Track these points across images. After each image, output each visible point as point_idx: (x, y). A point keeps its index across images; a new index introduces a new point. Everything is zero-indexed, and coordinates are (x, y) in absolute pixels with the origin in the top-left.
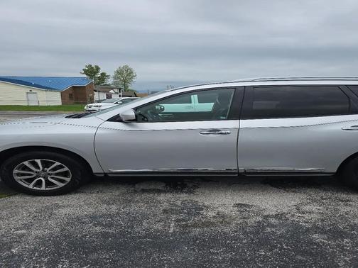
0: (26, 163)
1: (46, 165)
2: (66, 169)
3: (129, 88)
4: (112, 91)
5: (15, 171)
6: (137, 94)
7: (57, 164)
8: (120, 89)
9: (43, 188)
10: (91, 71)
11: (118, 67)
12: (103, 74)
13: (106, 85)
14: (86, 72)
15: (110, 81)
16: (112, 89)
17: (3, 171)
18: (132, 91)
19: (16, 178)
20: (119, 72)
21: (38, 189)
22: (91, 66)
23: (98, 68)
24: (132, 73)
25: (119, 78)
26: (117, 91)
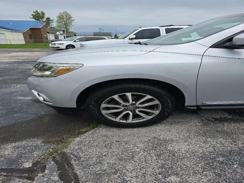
0: (116, 97)
1: (136, 98)
2: (156, 102)
3: (70, 30)
4: (58, 33)
5: (103, 105)
6: (76, 35)
7: (149, 97)
8: (64, 31)
9: (130, 121)
10: (38, 16)
11: (59, 13)
12: (48, 19)
13: (52, 28)
14: (34, 17)
15: (54, 25)
16: (58, 31)
17: (91, 106)
18: (72, 32)
19: (104, 112)
20: (61, 18)
21: (124, 121)
22: (37, 11)
23: (43, 14)
24: (70, 18)
25: (60, 22)
26: (62, 32)
